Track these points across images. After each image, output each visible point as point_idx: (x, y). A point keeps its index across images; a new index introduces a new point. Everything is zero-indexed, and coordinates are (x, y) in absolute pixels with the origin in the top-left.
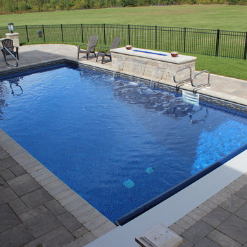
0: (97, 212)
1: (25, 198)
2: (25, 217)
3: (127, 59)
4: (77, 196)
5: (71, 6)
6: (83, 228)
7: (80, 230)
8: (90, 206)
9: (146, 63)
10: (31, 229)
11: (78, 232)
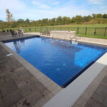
0: (52, 81)
1: (21, 77)
2: (20, 85)
3: (55, 33)
4: (43, 75)
5: (38, 26)
6: (47, 90)
7: (45, 91)
8: (49, 79)
9: (61, 34)
10: (22, 92)
11: (45, 92)
